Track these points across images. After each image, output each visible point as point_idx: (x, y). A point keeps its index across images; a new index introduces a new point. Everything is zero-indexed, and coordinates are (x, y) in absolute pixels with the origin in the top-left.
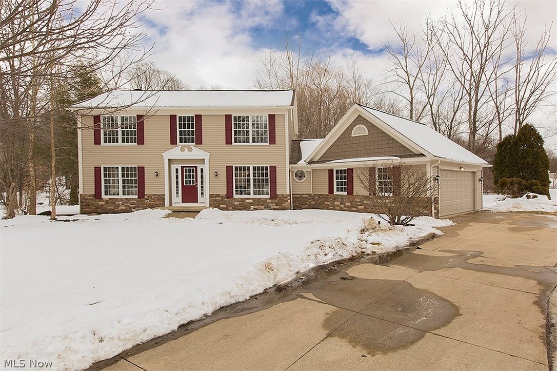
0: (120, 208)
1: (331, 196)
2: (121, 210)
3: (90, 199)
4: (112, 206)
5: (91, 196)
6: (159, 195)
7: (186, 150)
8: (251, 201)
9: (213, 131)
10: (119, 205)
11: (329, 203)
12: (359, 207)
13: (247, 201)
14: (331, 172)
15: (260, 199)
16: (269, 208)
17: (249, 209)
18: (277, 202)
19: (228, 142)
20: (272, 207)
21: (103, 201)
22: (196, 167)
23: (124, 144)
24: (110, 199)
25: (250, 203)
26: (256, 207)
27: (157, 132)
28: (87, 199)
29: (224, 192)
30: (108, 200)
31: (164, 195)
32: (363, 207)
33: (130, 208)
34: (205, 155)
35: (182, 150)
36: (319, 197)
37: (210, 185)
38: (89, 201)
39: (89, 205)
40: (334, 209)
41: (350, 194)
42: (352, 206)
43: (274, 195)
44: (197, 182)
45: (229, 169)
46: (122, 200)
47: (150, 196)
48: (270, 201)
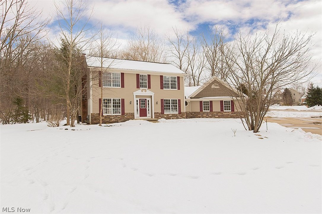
0: (112, 120)
1: (201, 112)
2: (113, 121)
3: (97, 116)
4: (108, 119)
5: (97, 114)
6: (131, 113)
7: (144, 91)
8: (171, 115)
9: (155, 83)
10: (112, 119)
11: (200, 115)
12: (216, 116)
13: (170, 115)
14: (201, 102)
15: (175, 114)
16: (178, 118)
17: (170, 119)
18: (181, 115)
19: (162, 88)
20: (179, 118)
21: (104, 117)
22: (146, 99)
23: (113, 87)
24: (107, 115)
25: (171, 116)
26: (173, 118)
27: (130, 82)
28: (95, 116)
29: (160, 111)
30: (106, 116)
31: (134, 113)
32: (218, 116)
33: (117, 120)
34: (152, 94)
35: (142, 91)
36: (195, 113)
37: (154, 108)
38: (96, 117)
39: (96, 119)
40: (203, 118)
41: (211, 111)
42: (212, 116)
43: (180, 113)
44: (146, 106)
45: (162, 100)
46: (113, 116)
47: (127, 114)
48: (178, 115)
